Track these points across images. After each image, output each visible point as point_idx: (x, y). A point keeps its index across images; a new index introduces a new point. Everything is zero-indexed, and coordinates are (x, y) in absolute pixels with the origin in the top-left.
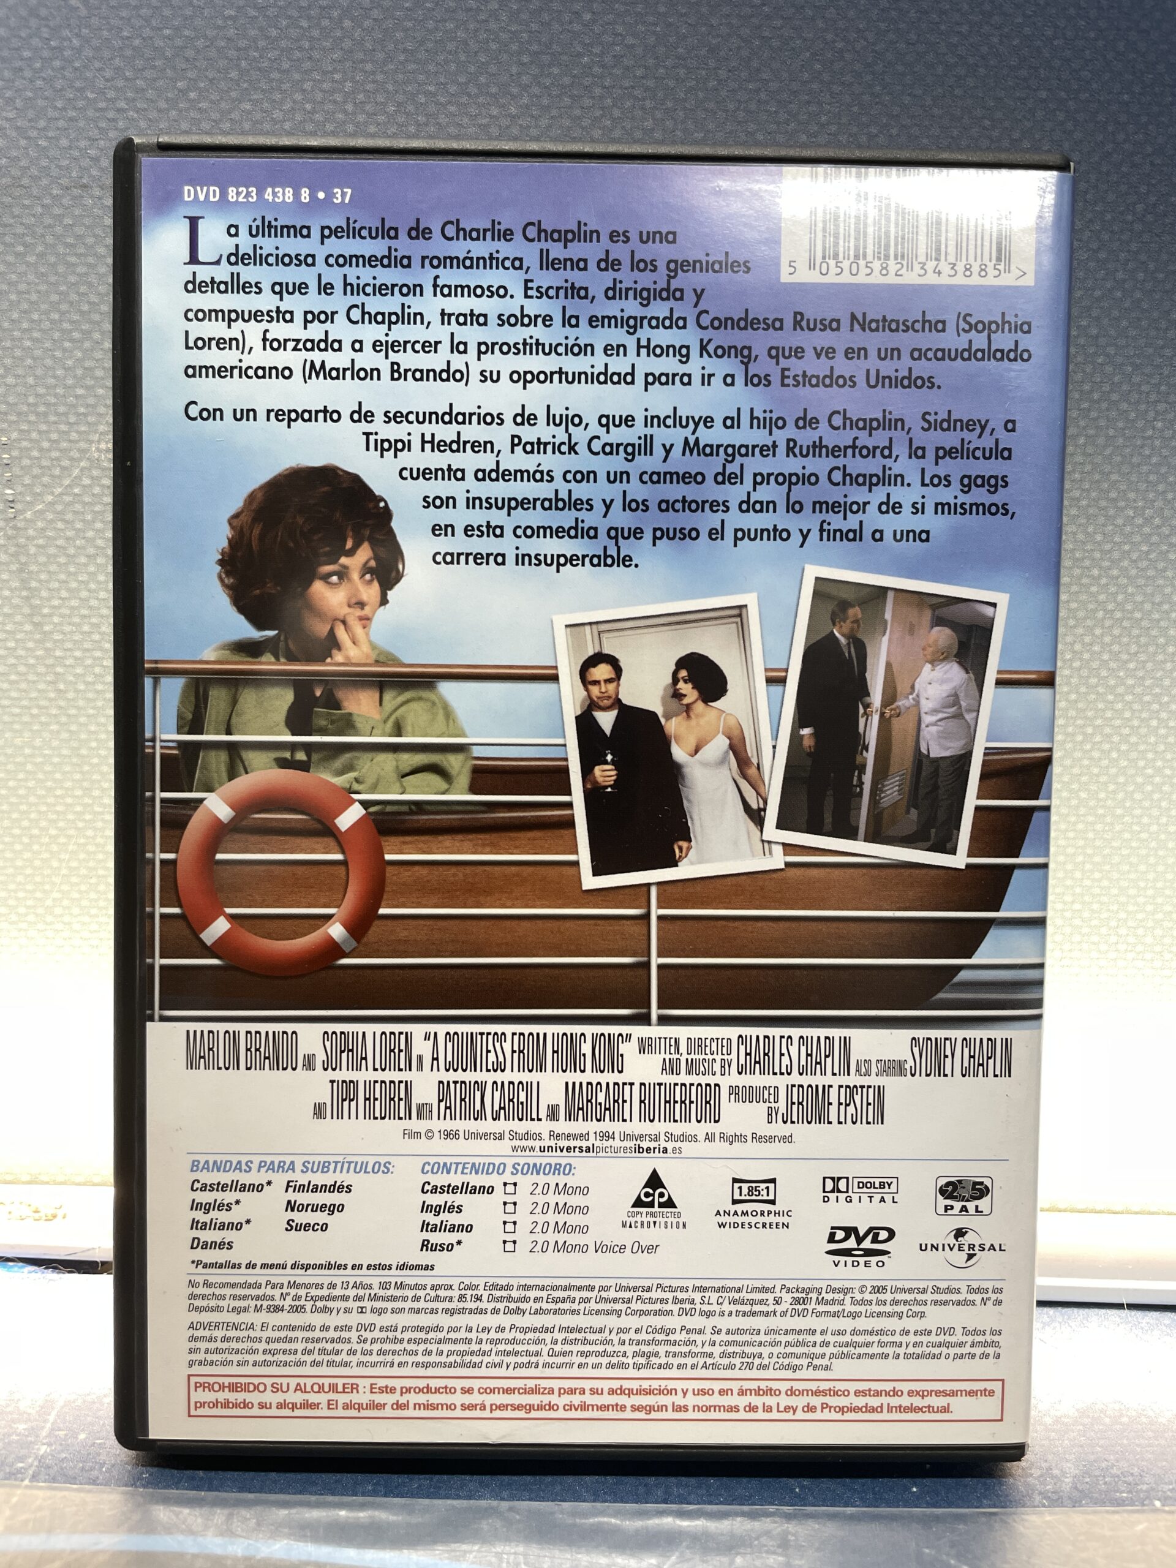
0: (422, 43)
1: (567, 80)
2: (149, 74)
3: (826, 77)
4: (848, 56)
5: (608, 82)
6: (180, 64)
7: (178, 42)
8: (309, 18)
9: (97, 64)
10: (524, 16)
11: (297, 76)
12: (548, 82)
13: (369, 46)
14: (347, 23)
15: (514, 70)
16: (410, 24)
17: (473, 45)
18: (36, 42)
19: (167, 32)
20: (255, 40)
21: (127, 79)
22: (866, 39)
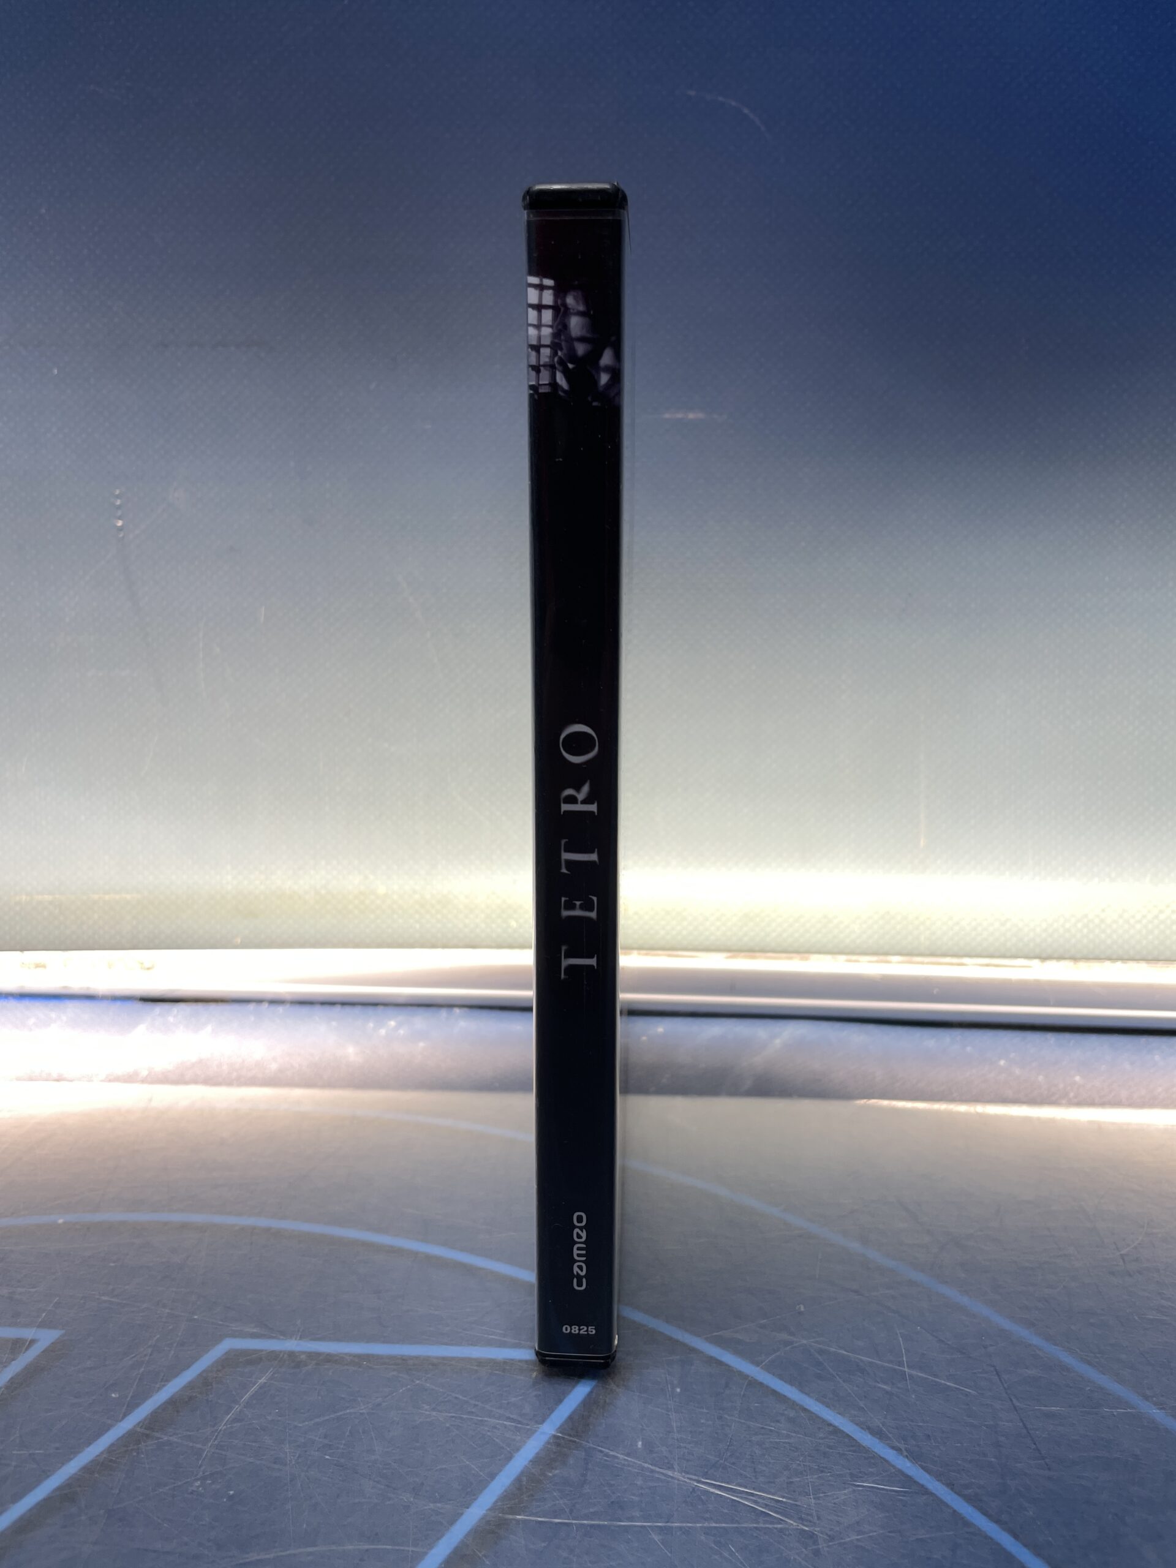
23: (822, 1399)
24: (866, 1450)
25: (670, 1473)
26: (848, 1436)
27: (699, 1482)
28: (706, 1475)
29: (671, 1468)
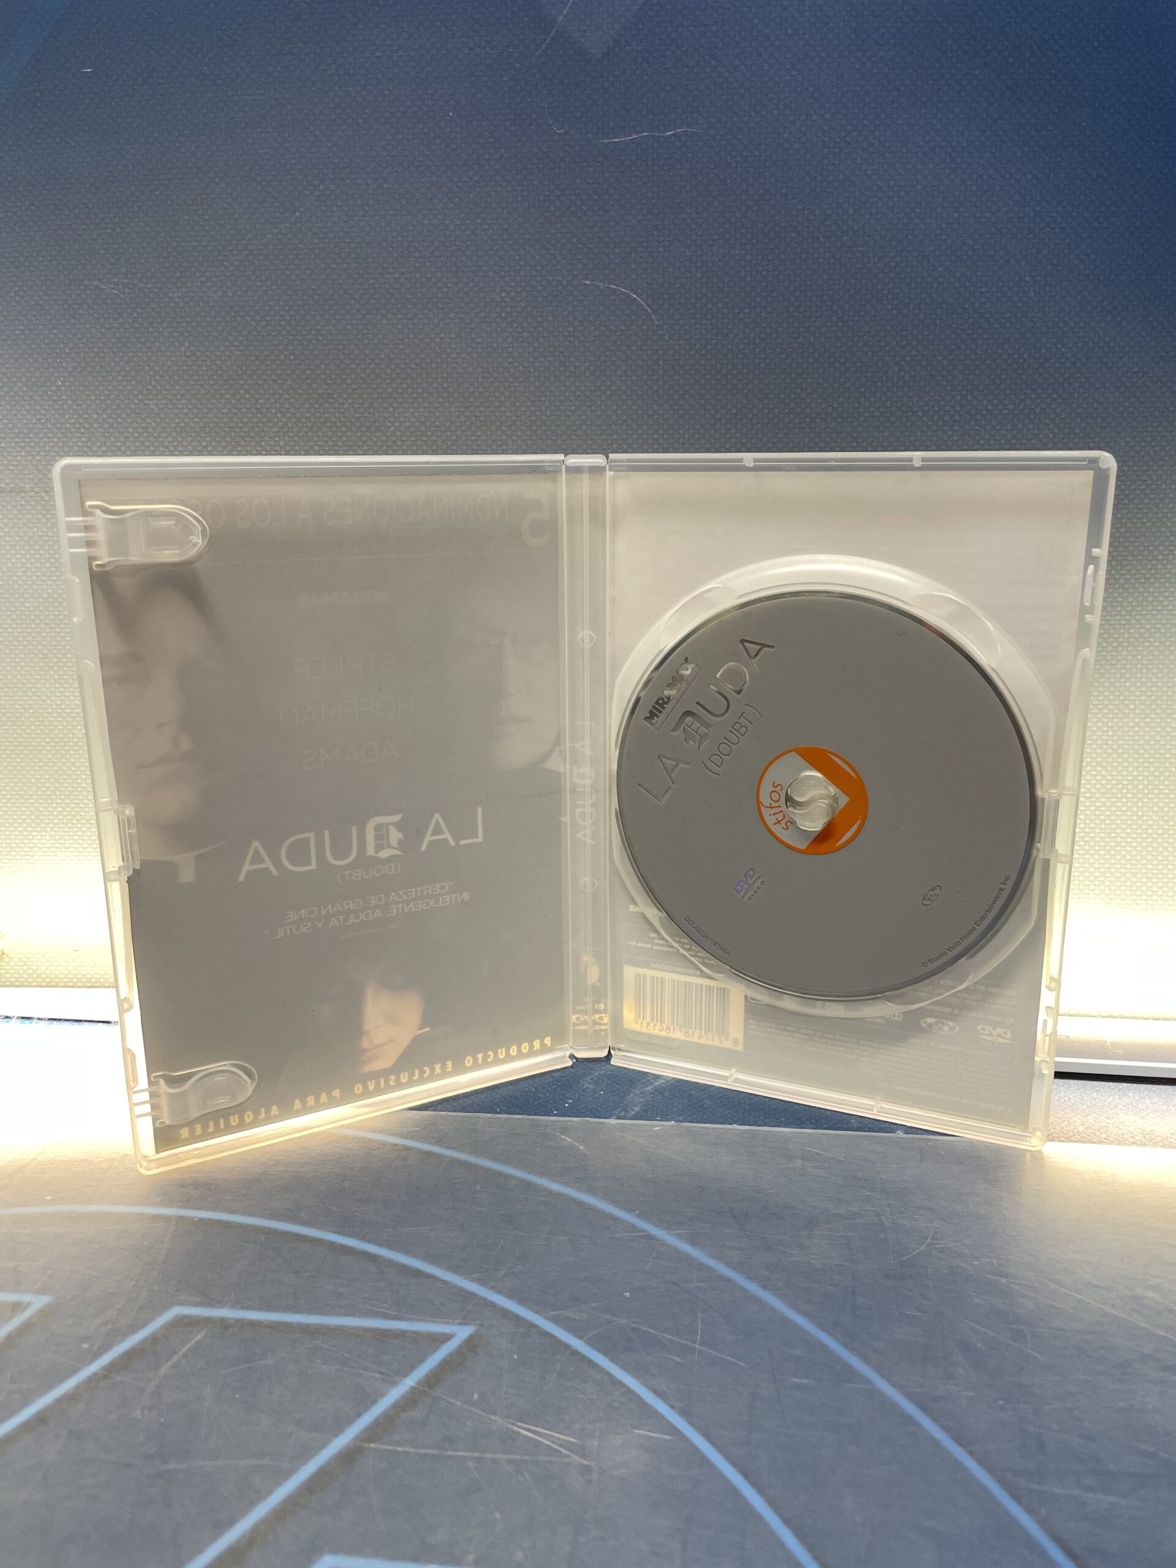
0: (314, 423)
1: (384, 438)
2: (189, 439)
3: (509, 433)
4: (518, 423)
5: (404, 438)
6: (203, 435)
7: (202, 425)
8: (262, 413)
9: (164, 435)
10: (362, 410)
11: (257, 439)
12: (375, 439)
13: (290, 425)
14: (279, 415)
15: (359, 434)
16: (309, 415)
17: (338, 424)
18: (135, 425)
19: (196, 420)
20: (237, 423)
21: (178, 442)
22: (526, 415)
23: (625, 1367)
24: (649, 1406)
25: (493, 1417)
26: (638, 1396)
27: (513, 1424)
28: (521, 1420)
29: (495, 1414)
